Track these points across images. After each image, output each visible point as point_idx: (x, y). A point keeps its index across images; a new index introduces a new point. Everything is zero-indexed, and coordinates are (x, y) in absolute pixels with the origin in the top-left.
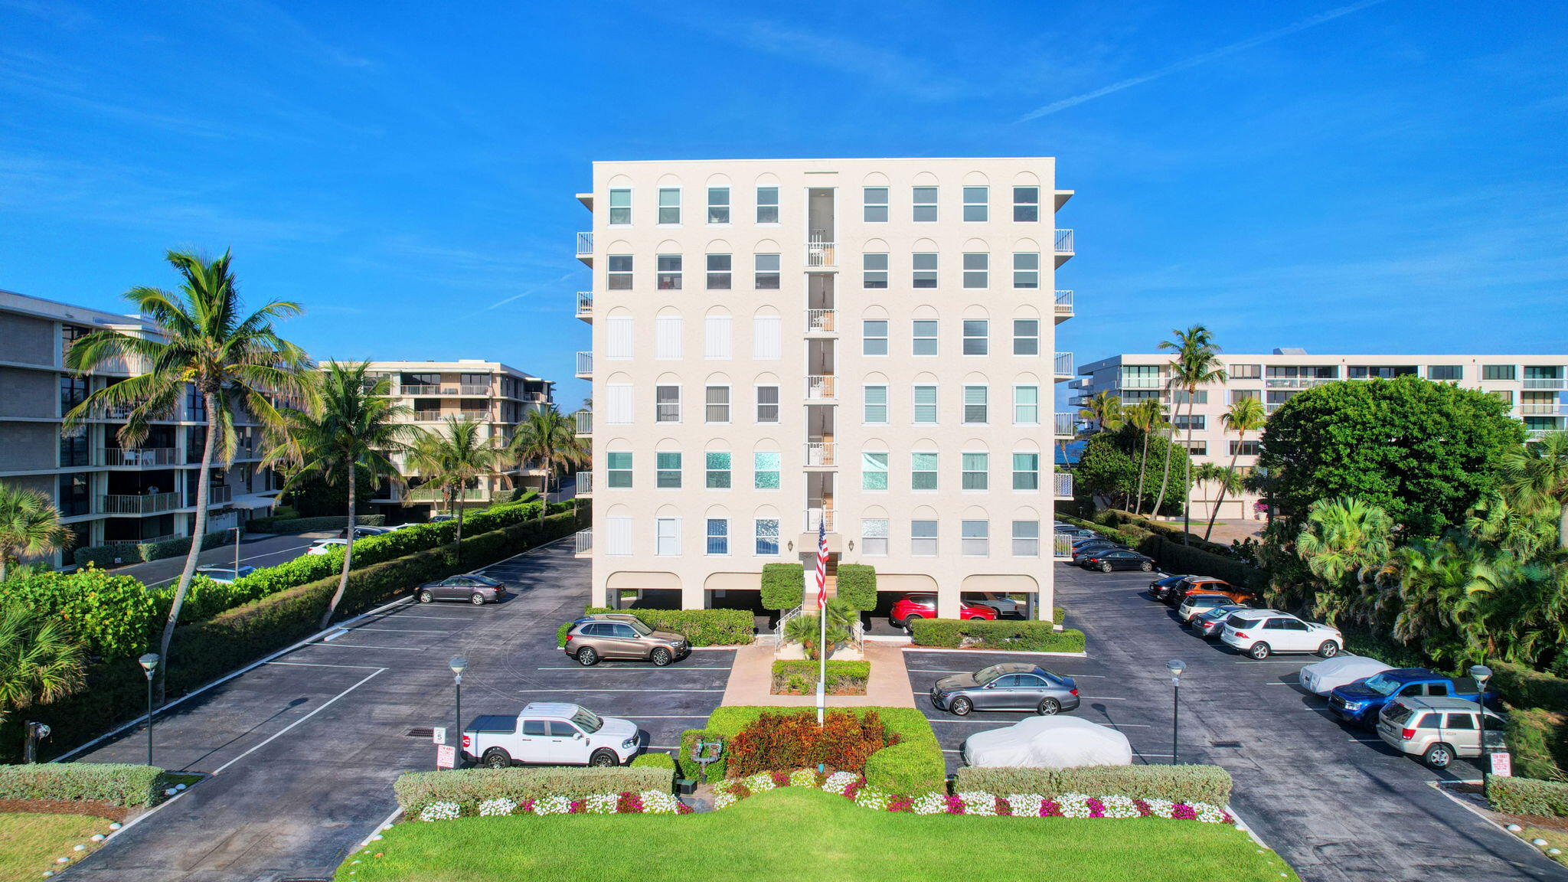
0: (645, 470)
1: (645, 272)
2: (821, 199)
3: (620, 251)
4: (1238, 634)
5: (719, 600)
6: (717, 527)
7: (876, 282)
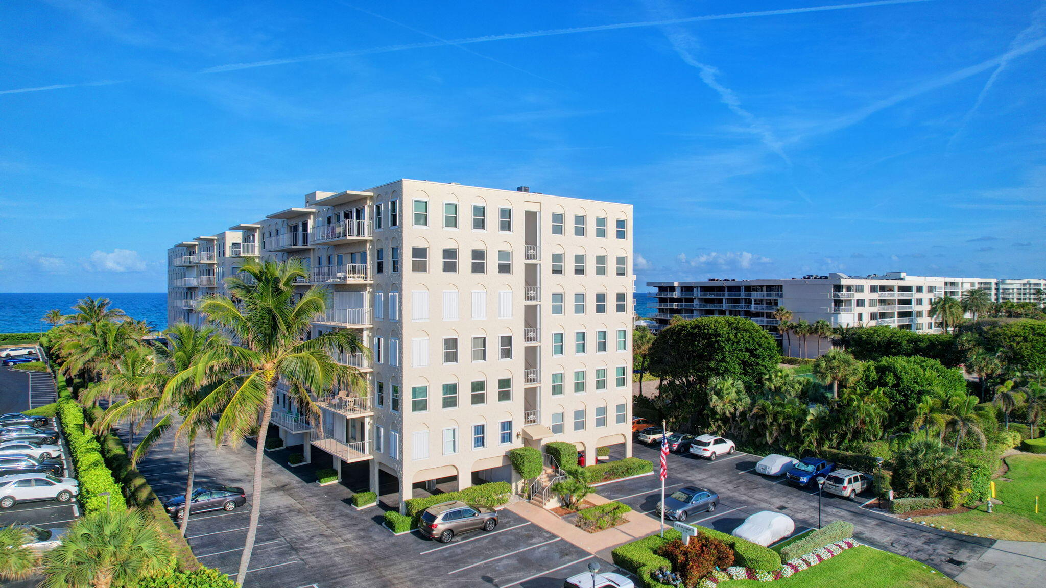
0: (436, 397)
1: (435, 260)
2: (531, 218)
3: (421, 244)
4: (704, 450)
5: (478, 478)
6: (480, 429)
7: (557, 271)
